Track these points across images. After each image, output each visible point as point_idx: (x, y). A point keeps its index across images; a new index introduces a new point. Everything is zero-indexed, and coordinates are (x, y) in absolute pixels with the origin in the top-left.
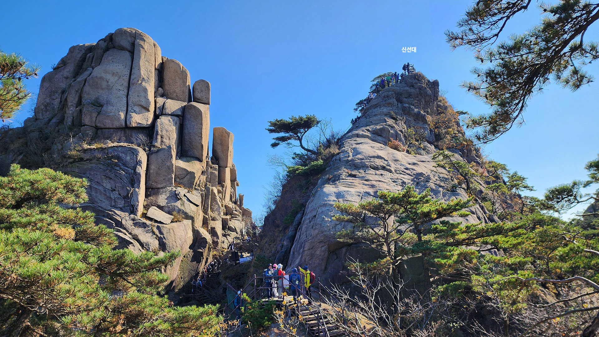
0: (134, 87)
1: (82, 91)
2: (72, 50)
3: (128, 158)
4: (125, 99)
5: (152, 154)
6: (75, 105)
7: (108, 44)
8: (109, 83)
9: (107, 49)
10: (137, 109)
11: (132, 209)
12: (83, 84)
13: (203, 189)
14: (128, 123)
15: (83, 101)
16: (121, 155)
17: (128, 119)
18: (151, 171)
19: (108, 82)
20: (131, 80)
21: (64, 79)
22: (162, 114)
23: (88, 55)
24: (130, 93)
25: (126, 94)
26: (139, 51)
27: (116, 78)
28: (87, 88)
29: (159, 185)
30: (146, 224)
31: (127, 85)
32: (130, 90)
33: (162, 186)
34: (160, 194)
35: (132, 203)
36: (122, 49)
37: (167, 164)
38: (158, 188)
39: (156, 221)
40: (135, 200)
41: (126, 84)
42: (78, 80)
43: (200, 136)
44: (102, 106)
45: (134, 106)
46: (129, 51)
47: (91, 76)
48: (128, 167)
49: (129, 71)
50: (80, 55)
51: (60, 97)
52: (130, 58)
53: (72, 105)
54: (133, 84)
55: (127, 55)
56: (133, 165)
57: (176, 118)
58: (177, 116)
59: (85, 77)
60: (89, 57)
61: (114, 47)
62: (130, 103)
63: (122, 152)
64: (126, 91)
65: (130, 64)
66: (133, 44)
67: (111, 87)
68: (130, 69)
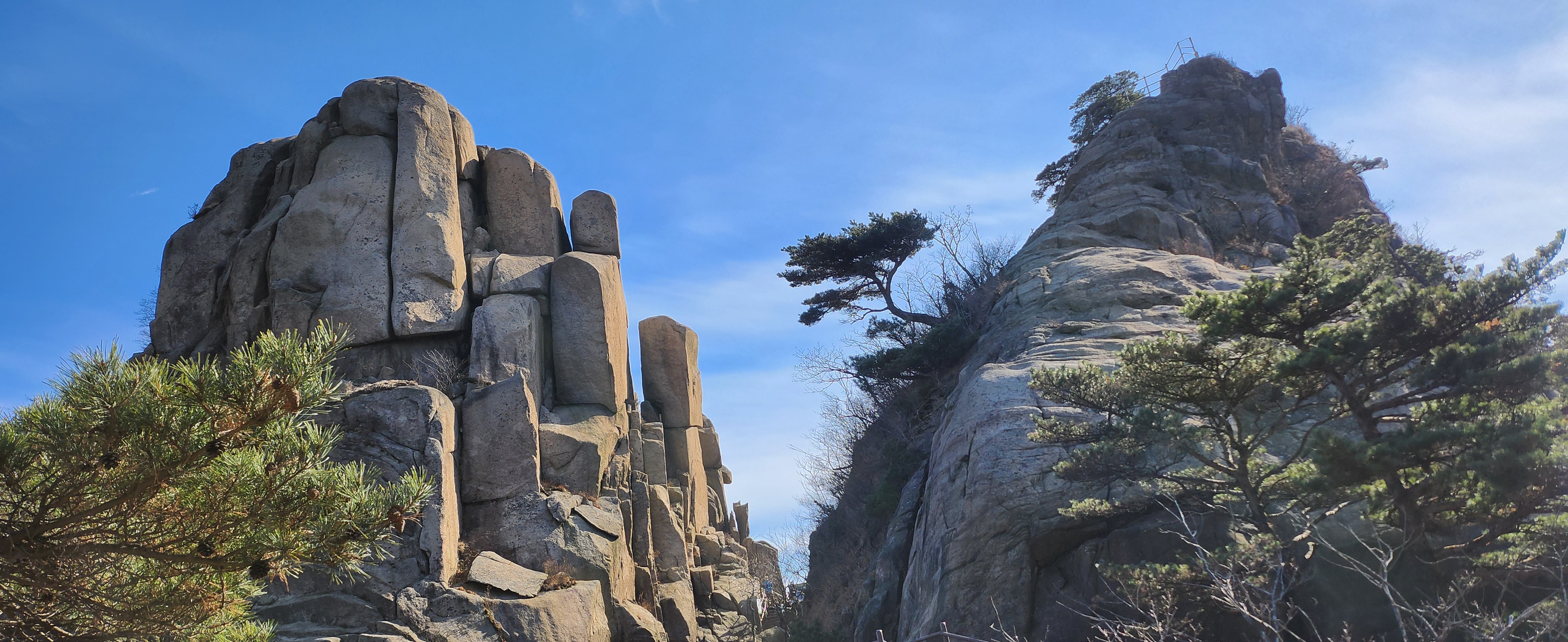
0: (404, 227)
1: (267, 257)
2: (239, 160)
3: (403, 419)
4: (382, 263)
5: (470, 404)
6: (251, 299)
7: (328, 128)
8: (337, 226)
9: (327, 139)
10: (418, 285)
11: (423, 563)
12: (268, 239)
13: (627, 491)
14: (396, 325)
15: (273, 283)
16: (381, 414)
17: (395, 314)
18: (474, 453)
19: (333, 223)
20: (396, 209)
21: (222, 238)
22: (490, 293)
23: (280, 165)
24: (394, 243)
25: (384, 247)
26: (411, 129)
27: (355, 210)
28: (279, 248)
29: (499, 490)
30: (467, 600)
31: (386, 224)
32: (394, 236)
33: (507, 492)
34: (505, 515)
35: (422, 546)
36: (365, 131)
37: (514, 428)
38: (497, 500)
39: (496, 592)
40: (430, 536)
41: (381, 221)
42: (253, 231)
43: (602, 340)
44: (322, 289)
45: (410, 278)
46: (385, 135)
47: (288, 214)
48: (403, 445)
49: (387, 186)
50: (258, 169)
51: (212, 286)
52: (388, 153)
53: (244, 300)
54: (402, 219)
55: (381, 144)
56: (417, 437)
57: (528, 299)
58: (533, 293)
59: (273, 221)
60: (283, 169)
61: (345, 133)
62: (397, 272)
63: (383, 406)
64: (384, 240)
65: (389, 167)
66: (394, 117)
67: (342, 237)
68: (389, 179)
